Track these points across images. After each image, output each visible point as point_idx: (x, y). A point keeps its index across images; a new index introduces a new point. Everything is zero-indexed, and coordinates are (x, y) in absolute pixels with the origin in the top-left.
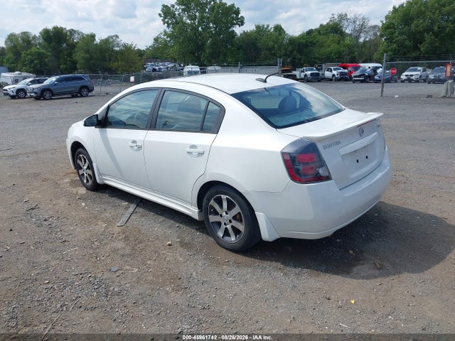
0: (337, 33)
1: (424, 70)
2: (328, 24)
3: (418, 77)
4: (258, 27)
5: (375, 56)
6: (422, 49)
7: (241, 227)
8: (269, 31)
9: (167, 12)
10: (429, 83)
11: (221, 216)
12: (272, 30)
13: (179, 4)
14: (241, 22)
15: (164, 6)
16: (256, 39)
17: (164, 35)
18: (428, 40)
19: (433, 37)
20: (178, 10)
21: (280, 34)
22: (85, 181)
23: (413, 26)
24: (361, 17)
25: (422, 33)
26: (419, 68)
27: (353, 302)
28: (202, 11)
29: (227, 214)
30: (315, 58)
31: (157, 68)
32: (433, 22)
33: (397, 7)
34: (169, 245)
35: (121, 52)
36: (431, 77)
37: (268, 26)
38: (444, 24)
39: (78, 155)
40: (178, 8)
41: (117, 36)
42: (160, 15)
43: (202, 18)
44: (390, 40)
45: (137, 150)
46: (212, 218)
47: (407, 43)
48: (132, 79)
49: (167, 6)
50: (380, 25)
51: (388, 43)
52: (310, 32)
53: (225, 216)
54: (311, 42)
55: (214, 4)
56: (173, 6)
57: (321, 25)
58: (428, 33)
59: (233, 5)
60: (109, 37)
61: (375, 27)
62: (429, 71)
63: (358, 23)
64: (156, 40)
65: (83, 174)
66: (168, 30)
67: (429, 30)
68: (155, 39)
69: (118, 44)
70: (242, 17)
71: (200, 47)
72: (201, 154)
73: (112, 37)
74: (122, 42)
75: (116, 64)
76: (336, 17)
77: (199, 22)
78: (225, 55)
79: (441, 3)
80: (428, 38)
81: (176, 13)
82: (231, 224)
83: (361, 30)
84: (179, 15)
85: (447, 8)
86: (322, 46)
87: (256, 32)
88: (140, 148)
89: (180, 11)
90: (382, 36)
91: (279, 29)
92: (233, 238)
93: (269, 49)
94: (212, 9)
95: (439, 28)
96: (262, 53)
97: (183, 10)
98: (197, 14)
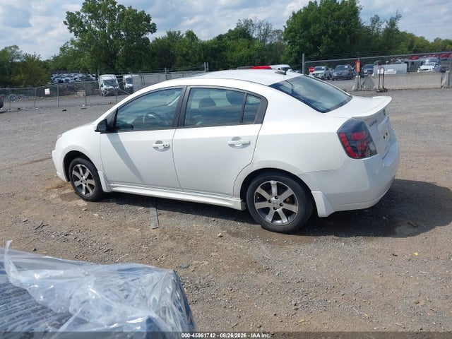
0: (245, 37)
1: (327, 69)
2: (236, 29)
3: (323, 75)
4: (169, 34)
5: (282, 58)
6: (321, 50)
7: (294, 208)
8: (181, 37)
9: (72, 20)
10: (333, 80)
11: (270, 201)
12: (185, 36)
13: (85, 12)
14: (153, 29)
15: (68, 13)
16: (170, 46)
17: (71, 44)
18: (325, 42)
19: (329, 39)
20: (85, 17)
21: (193, 41)
22: (84, 193)
23: (311, 30)
24: (265, 23)
25: (320, 36)
26: (323, 68)
27: (417, 254)
28: (111, 18)
29: (276, 198)
30: (228, 63)
31: (64, 79)
32: (327, 26)
33: (296, 12)
34: (221, 237)
35: (23, 65)
36: (335, 74)
37: (179, 32)
38: (337, 27)
39: (74, 166)
40: (84, 15)
41: (16, 47)
42: (65, 23)
43: (113, 25)
44: (293, 42)
45: (163, 150)
46: (259, 205)
47: (308, 44)
48: (47, 91)
49: (72, 14)
50: (283, 30)
51: (291, 45)
52: (220, 38)
53: (275, 201)
54: (224, 47)
55: (123, 11)
56: (79, 13)
57: (230, 31)
58: (325, 36)
59: (143, 12)
60: (6, 48)
61: (278, 31)
62: (330, 70)
63: (263, 28)
64: (63, 49)
65: (81, 185)
66: (75, 39)
67: (324, 33)
68: (61, 49)
69: (18, 55)
70: (154, 24)
71: (113, 56)
72: (245, 145)
73: (10, 48)
74: (23, 53)
75: (17, 78)
76: (243, 23)
77: (109, 30)
78: (140, 62)
79: (332, 9)
80: (325, 40)
81: (83, 20)
82: (282, 208)
83: (266, 34)
84: (86, 23)
85: (337, 13)
86: (233, 50)
87: (169, 39)
88: (167, 148)
89: (87, 18)
90: (285, 39)
91: (191, 35)
92: (285, 221)
93: (184, 56)
94: (122, 16)
95: (333, 31)
96: (178, 59)
97: (89, 17)
98: (106, 21)
